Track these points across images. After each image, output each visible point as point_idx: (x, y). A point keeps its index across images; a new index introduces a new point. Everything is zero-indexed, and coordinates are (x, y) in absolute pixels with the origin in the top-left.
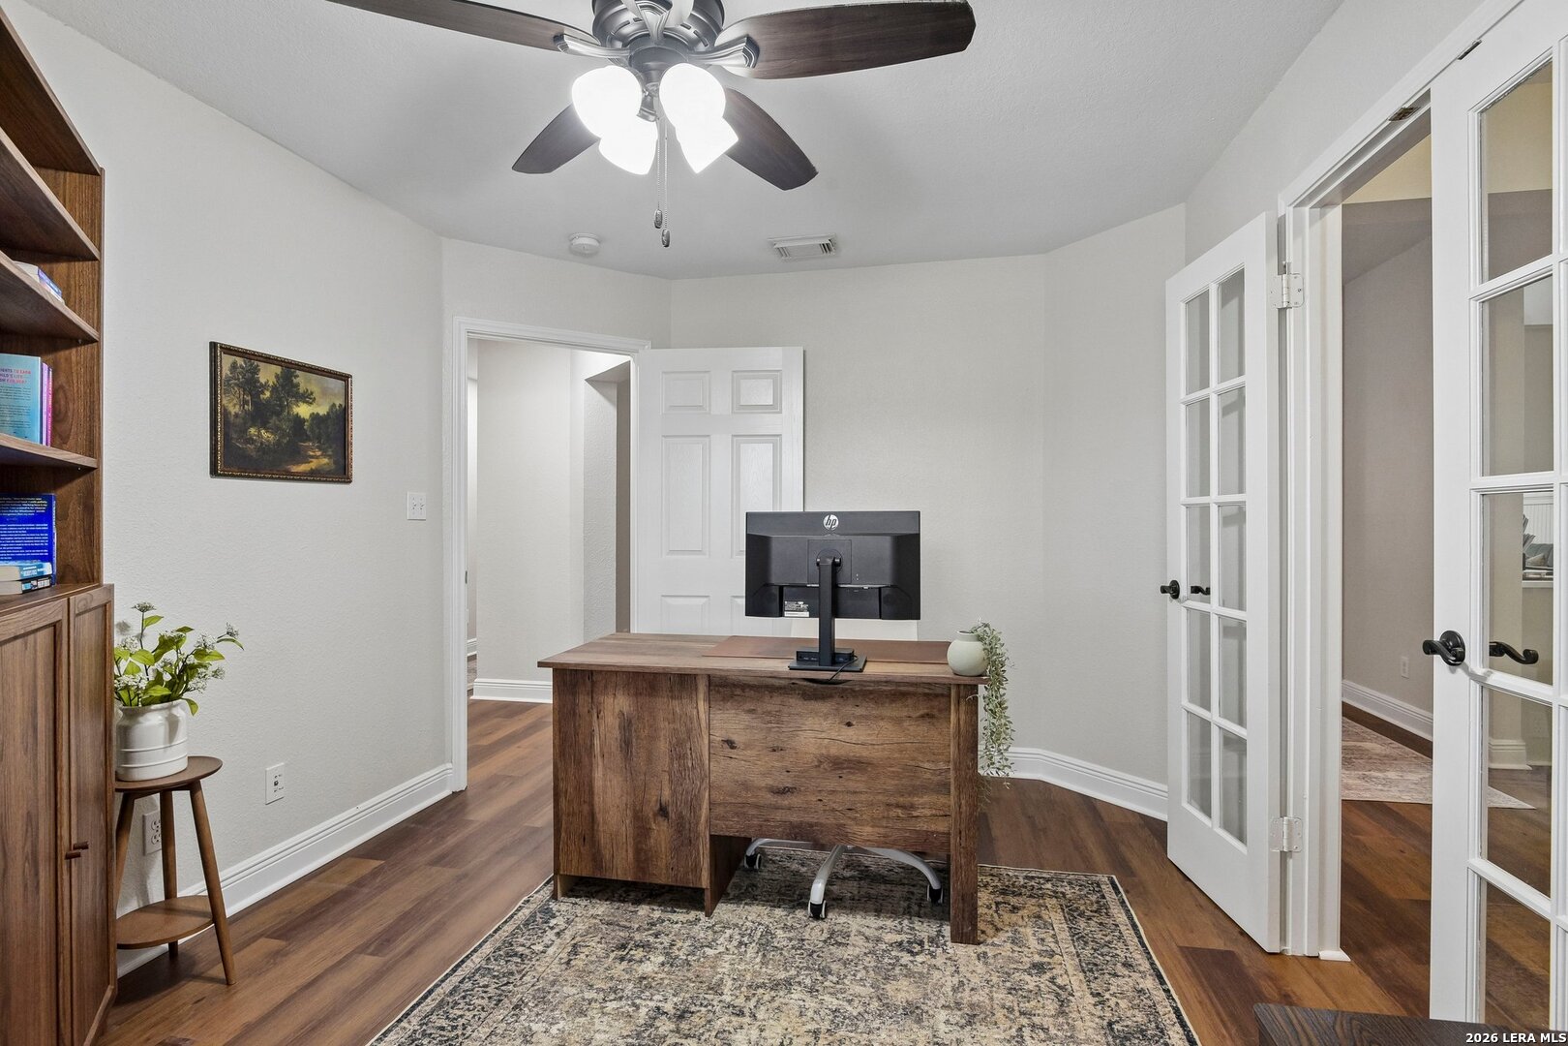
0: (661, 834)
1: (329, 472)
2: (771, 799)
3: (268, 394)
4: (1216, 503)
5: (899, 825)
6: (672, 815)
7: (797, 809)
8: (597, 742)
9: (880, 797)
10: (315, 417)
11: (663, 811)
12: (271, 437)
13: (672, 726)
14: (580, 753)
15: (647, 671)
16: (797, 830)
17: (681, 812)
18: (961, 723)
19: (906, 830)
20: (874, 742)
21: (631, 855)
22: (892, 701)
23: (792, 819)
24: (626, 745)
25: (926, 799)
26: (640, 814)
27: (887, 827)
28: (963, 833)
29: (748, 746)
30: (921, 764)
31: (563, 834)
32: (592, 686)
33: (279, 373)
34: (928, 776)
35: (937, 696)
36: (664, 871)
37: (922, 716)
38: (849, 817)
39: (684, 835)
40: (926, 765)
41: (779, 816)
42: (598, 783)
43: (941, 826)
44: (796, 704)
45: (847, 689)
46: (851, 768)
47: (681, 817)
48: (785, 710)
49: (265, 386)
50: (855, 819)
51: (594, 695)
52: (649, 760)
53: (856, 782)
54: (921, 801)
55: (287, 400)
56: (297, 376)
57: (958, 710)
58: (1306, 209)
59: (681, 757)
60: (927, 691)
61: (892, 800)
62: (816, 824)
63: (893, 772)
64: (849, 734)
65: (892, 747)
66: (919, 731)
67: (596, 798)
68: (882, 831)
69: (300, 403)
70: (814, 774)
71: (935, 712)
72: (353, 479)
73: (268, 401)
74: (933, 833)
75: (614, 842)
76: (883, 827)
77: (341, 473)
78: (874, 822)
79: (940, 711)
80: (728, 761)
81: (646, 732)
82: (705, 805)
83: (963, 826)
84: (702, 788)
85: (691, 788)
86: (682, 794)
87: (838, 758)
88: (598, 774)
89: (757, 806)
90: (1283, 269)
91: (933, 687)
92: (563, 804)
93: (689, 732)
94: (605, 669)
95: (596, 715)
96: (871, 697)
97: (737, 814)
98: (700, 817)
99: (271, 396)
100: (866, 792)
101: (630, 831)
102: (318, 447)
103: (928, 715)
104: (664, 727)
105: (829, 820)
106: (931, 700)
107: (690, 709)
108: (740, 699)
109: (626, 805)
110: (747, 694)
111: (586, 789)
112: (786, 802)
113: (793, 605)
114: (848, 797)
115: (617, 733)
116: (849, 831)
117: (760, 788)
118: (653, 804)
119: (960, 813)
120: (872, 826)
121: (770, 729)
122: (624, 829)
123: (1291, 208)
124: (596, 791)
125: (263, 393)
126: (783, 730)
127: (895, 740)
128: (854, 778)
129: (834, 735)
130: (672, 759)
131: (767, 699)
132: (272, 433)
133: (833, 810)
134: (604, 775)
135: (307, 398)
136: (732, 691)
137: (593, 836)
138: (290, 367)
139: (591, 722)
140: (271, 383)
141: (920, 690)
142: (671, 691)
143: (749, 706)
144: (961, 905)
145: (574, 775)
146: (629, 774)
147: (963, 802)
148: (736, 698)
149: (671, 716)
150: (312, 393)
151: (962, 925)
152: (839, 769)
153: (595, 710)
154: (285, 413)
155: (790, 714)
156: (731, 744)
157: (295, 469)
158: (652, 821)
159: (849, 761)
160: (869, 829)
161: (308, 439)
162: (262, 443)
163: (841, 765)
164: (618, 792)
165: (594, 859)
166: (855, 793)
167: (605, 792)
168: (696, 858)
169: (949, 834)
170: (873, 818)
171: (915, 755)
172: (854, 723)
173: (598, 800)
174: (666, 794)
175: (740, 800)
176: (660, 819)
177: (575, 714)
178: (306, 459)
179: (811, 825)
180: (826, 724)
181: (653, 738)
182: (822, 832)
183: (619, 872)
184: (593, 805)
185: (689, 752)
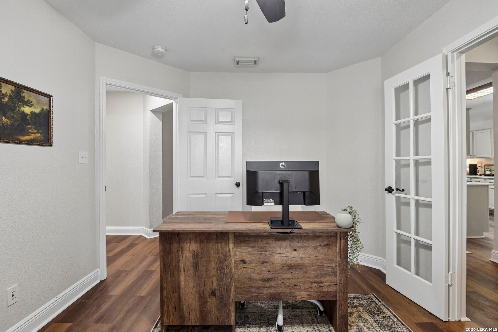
0: (212, 303)
1: (41, 141)
2: (261, 284)
3: (6, 99)
4: (413, 159)
5: (316, 290)
6: (218, 295)
7: (273, 287)
8: (181, 265)
9: (308, 279)
10: (33, 113)
11: (213, 293)
12: (9, 122)
13: (217, 255)
14: (173, 270)
15: (206, 232)
16: (273, 296)
17: (222, 293)
18: (342, 247)
19: (318, 292)
20: (306, 257)
21: (198, 314)
22: (313, 240)
23: (271, 292)
24: (196, 265)
25: (327, 279)
26: (203, 296)
27: (311, 291)
28: (342, 292)
29: (251, 262)
30: (325, 265)
31: (165, 307)
32: (179, 239)
33: (13, 90)
34: (328, 269)
35: (331, 236)
36: (214, 319)
37: (325, 245)
38: (295, 289)
39: (223, 302)
40: (327, 265)
41: (265, 291)
42: (182, 282)
43: (333, 289)
44: (273, 243)
45: (294, 235)
46: (297, 268)
47: (221, 295)
48: (268, 245)
49: (5, 95)
50: (298, 289)
51: (180, 243)
52: (207, 271)
53: (298, 274)
54: (325, 279)
55: (18, 104)
56: (24, 92)
57: (340, 242)
58: (455, 54)
59: (222, 269)
60: (328, 235)
61: (313, 280)
62: (281, 293)
63: (313, 269)
64: (296, 254)
65: (313, 258)
66: (325, 251)
67: (181, 290)
68: (309, 293)
69: (25, 106)
70: (281, 272)
71: (331, 243)
72: (53, 145)
73: (6, 102)
74: (330, 292)
75: (190, 309)
76: (309, 291)
77: (47, 141)
78: (306, 290)
79: (332, 242)
80: (243, 269)
81: (205, 259)
82: (233, 289)
83: (342, 288)
84: (231, 282)
85: (226, 282)
86: (222, 285)
87: (291, 264)
88: (182, 279)
89: (255, 287)
90: (448, 74)
91: (329, 233)
92: (165, 294)
93: (225, 257)
94: (187, 232)
95: (181, 252)
96: (304, 238)
97: (247, 292)
98: (230, 294)
99: (9, 101)
100: (302, 278)
101: (198, 303)
102: (34, 128)
103: (328, 245)
104: (214, 257)
105: (287, 291)
106: (329, 238)
107: (225, 247)
108: (248, 242)
109: (196, 292)
110: (251, 240)
111: (177, 287)
112: (268, 285)
113: (267, 200)
114: (294, 280)
115: (191, 260)
116: (295, 294)
117: (257, 280)
118: (208, 290)
119: (341, 283)
120: (305, 292)
121: (261, 254)
122: (195, 302)
123: (450, 53)
124: (181, 286)
125: (4, 99)
126: (267, 254)
127: (314, 255)
128: (297, 272)
129: (289, 255)
130: (217, 270)
131: (260, 241)
132: (9, 119)
133: (289, 286)
134: (185, 279)
135: (29, 104)
136: (244, 239)
137: (180, 307)
138: (19, 88)
139: (178, 256)
140: (8, 94)
141: (324, 234)
142: (217, 240)
143: (252, 245)
144: (341, 320)
145: (170, 280)
146: (197, 278)
147: (342, 279)
148: (246, 241)
149: (216, 251)
150: (31, 102)
151: (342, 328)
152: (291, 269)
153: (180, 250)
154: (17, 110)
155: (270, 247)
156: (244, 261)
157: (22, 138)
158: (208, 298)
159: (295, 265)
160: (303, 293)
161: (30, 124)
162: (3, 124)
163: (292, 267)
164: (192, 286)
165: (180, 317)
166: (298, 278)
167: (185, 287)
168: (228, 312)
169: (336, 292)
170: (305, 288)
171: (323, 261)
172: (297, 249)
173: (182, 291)
174: (215, 285)
175: (248, 285)
176: (212, 297)
177: (170, 253)
178: (28, 134)
179: (279, 294)
180: (285, 251)
181: (208, 262)
182: (284, 296)
183: (193, 322)
184: (180, 293)
185: (225, 266)
